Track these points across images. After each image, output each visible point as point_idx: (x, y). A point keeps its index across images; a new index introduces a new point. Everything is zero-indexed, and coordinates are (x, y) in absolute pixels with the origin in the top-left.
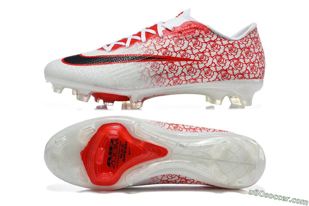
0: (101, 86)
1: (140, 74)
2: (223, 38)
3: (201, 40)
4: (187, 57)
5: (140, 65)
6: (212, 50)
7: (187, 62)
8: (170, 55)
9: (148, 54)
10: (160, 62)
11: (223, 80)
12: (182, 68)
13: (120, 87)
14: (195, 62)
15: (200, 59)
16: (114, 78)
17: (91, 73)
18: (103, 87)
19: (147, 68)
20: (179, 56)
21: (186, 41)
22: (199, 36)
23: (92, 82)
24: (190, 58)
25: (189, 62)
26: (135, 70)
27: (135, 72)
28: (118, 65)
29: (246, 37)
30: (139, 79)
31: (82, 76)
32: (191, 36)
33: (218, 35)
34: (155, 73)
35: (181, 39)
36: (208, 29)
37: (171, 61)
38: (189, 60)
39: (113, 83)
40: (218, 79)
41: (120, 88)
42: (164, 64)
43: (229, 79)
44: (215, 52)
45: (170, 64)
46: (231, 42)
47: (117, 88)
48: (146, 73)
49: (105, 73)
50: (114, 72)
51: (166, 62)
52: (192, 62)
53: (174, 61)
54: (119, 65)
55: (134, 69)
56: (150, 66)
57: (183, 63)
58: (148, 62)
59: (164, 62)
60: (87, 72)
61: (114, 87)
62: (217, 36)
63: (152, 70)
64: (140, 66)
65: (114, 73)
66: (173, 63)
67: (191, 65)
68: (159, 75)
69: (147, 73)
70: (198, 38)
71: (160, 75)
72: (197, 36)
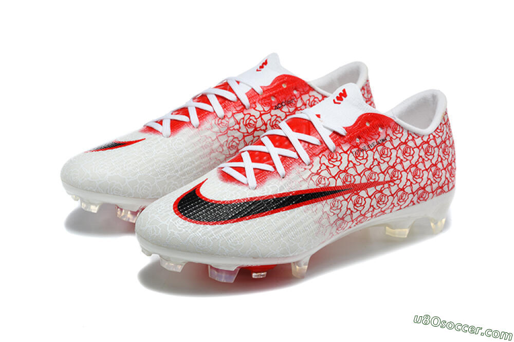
0: (263, 257)
1: (317, 225)
2: (414, 133)
3: (388, 145)
4: (375, 179)
5: (314, 209)
6: (405, 158)
7: (375, 188)
8: (352, 182)
9: (322, 186)
10: (341, 198)
11: (419, 203)
12: (370, 200)
13: (291, 253)
14: (386, 186)
15: (391, 178)
16: (282, 239)
17: (244, 237)
18: (267, 257)
19: (326, 212)
20: (364, 180)
21: (370, 153)
22: (386, 139)
23: (250, 252)
24: (379, 181)
25: (379, 188)
26: (309, 219)
27: (311, 223)
28: (281, 215)
29: (441, 123)
30: (317, 234)
31: (231, 245)
32: (375, 142)
33: (408, 131)
34: (337, 218)
35: (363, 150)
36: (396, 123)
37: (355, 192)
38: (379, 184)
39: (282, 249)
40: (412, 203)
41: (291, 255)
42: (346, 200)
43: (426, 200)
44: (408, 162)
45: (354, 198)
46: (425, 139)
47: (287, 256)
48: (324, 221)
49: (266, 233)
50: (279, 229)
51: (349, 194)
52: (382, 186)
53: (359, 191)
54: (283, 215)
55: (307, 218)
56: (330, 207)
57: (371, 191)
58: (325, 201)
59: (346, 196)
60: (236, 237)
61: (283, 256)
62: (408, 134)
63: (333, 214)
64: (315, 211)
65: (280, 232)
66: (357, 194)
67: (381, 191)
68: (341, 219)
69: (326, 219)
70: (384, 142)
71: (343, 219)
72: (383, 140)
